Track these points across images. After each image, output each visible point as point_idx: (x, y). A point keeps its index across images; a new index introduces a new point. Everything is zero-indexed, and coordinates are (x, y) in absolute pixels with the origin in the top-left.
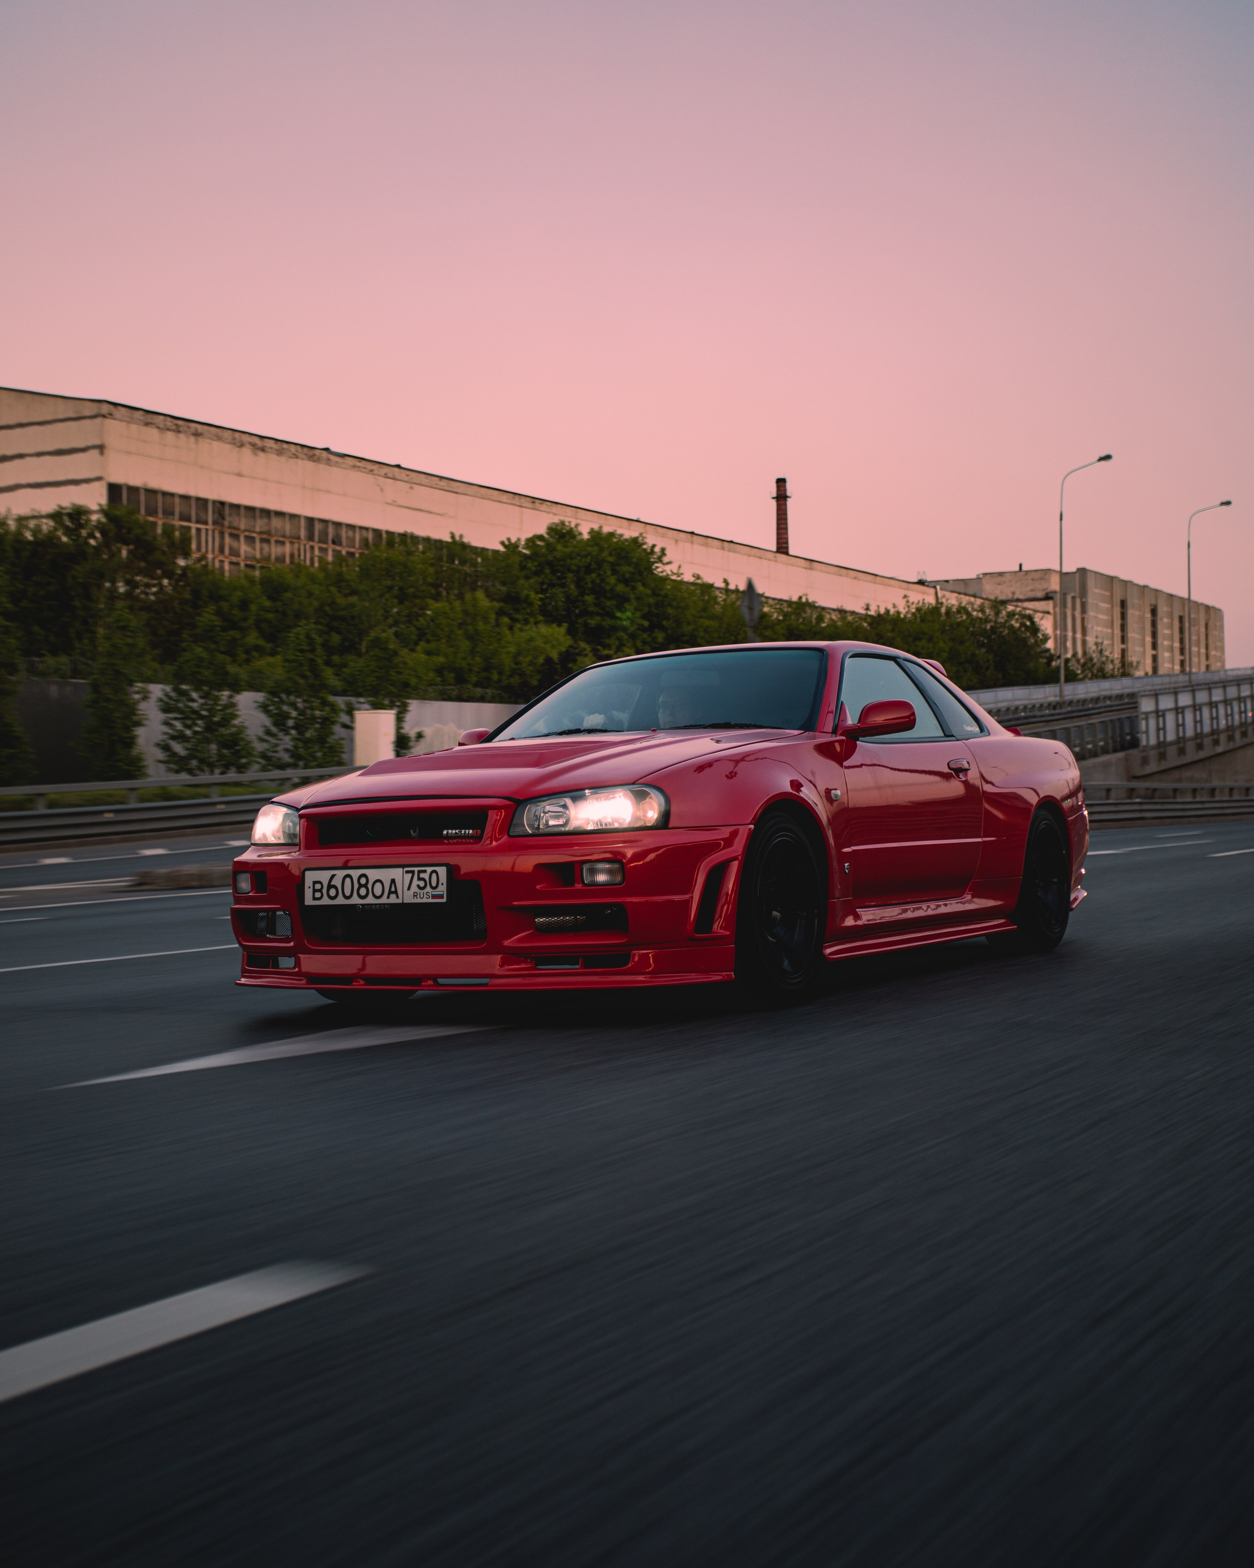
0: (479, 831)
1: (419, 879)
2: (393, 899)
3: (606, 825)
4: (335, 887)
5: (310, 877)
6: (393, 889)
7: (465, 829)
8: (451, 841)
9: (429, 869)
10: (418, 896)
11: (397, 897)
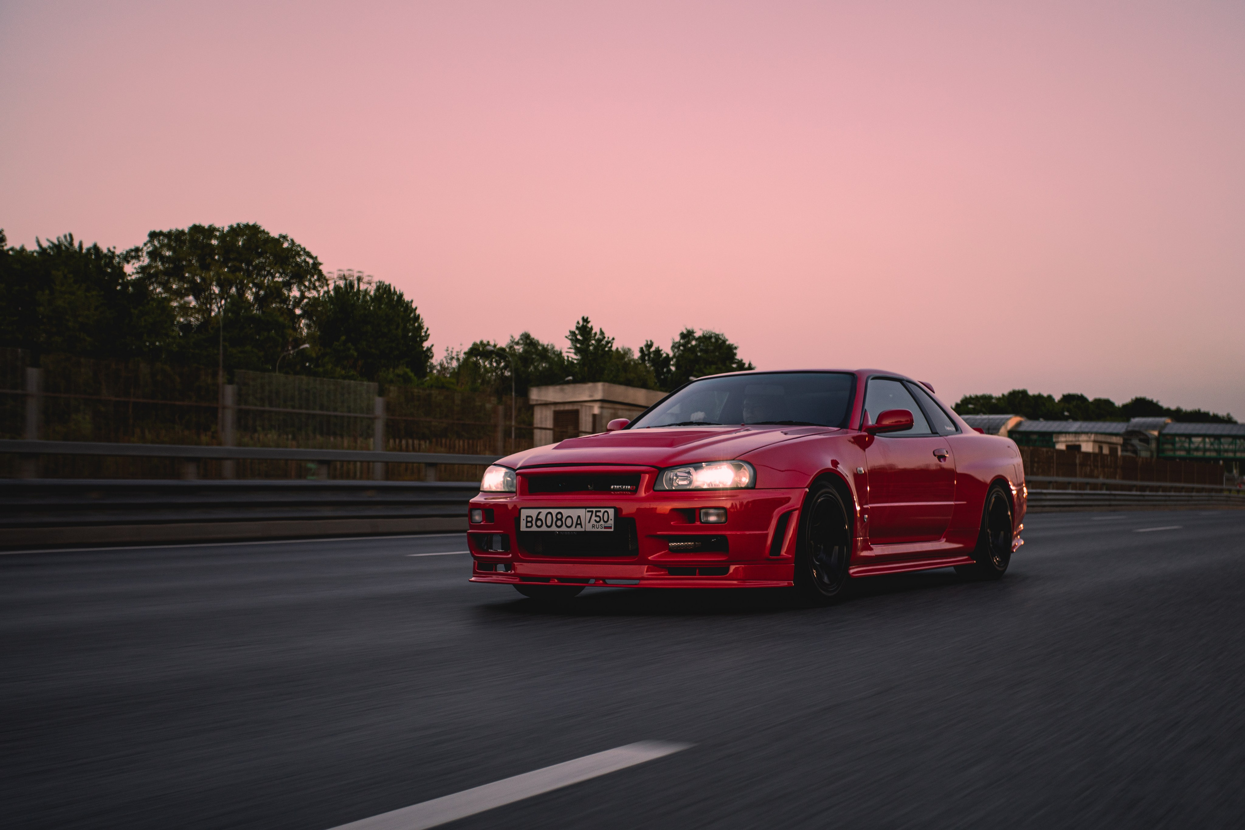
0: (634, 487)
1: (596, 516)
2: (579, 529)
3: (715, 485)
4: (541, 520)
5: (524, 513)
6: (579, 522)
7: (626, 485)
8: (616, 493)
9: (603, 510)
10: (595, 527)
11: (582, 527)
